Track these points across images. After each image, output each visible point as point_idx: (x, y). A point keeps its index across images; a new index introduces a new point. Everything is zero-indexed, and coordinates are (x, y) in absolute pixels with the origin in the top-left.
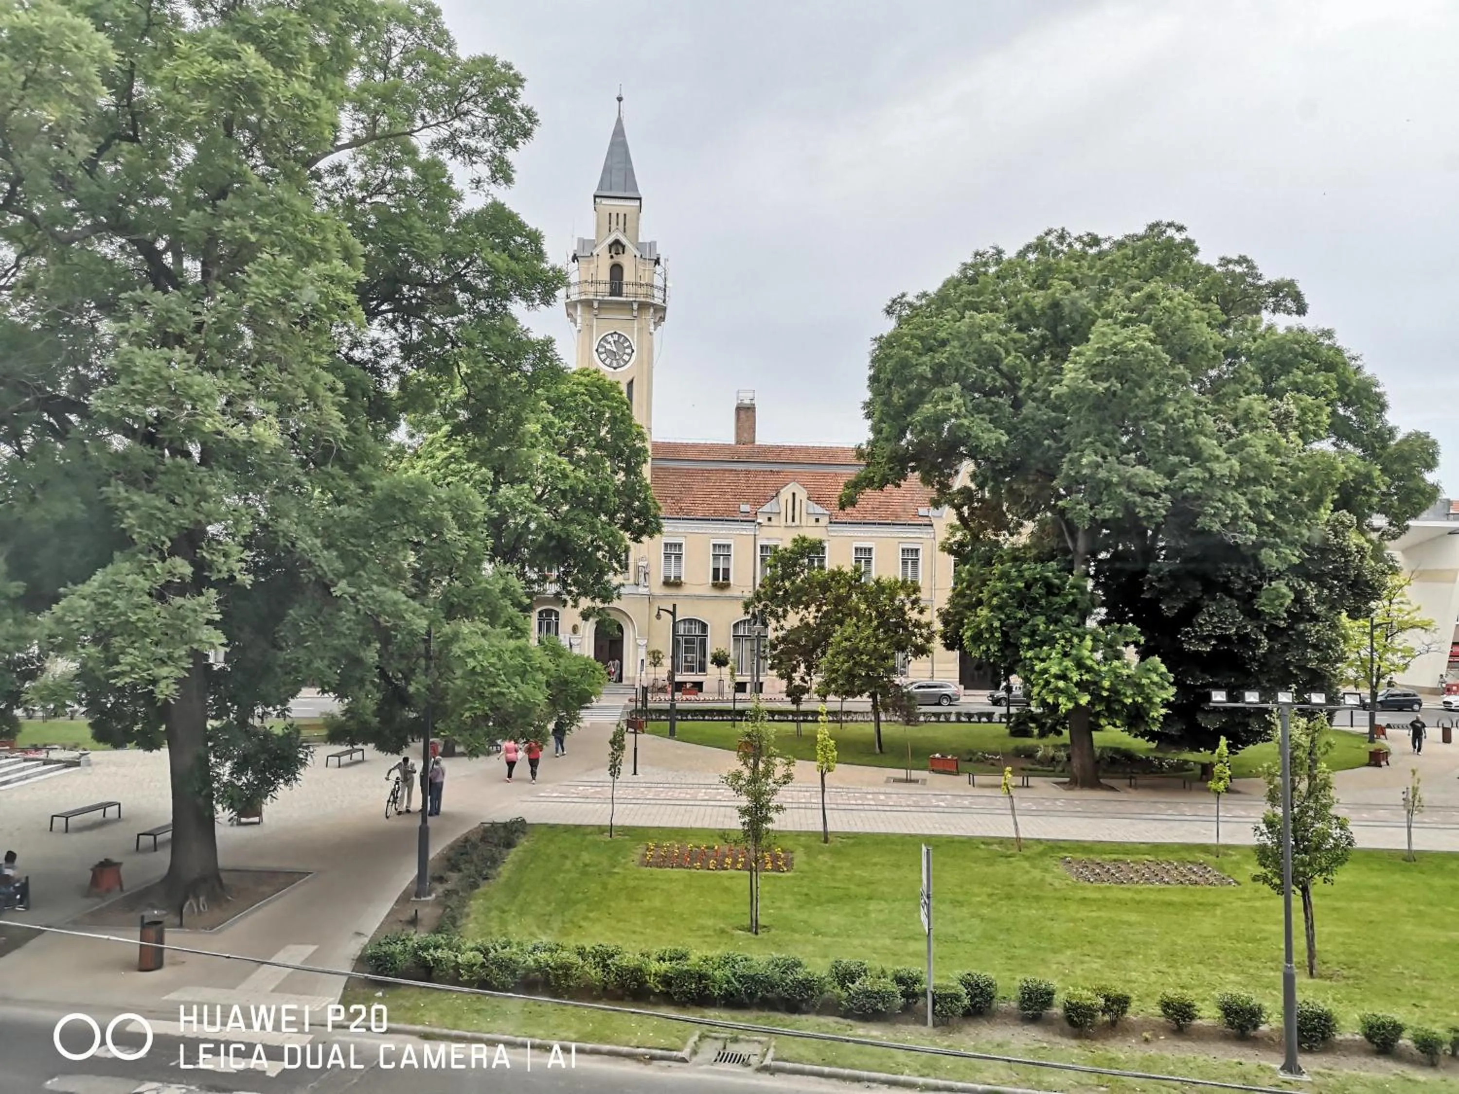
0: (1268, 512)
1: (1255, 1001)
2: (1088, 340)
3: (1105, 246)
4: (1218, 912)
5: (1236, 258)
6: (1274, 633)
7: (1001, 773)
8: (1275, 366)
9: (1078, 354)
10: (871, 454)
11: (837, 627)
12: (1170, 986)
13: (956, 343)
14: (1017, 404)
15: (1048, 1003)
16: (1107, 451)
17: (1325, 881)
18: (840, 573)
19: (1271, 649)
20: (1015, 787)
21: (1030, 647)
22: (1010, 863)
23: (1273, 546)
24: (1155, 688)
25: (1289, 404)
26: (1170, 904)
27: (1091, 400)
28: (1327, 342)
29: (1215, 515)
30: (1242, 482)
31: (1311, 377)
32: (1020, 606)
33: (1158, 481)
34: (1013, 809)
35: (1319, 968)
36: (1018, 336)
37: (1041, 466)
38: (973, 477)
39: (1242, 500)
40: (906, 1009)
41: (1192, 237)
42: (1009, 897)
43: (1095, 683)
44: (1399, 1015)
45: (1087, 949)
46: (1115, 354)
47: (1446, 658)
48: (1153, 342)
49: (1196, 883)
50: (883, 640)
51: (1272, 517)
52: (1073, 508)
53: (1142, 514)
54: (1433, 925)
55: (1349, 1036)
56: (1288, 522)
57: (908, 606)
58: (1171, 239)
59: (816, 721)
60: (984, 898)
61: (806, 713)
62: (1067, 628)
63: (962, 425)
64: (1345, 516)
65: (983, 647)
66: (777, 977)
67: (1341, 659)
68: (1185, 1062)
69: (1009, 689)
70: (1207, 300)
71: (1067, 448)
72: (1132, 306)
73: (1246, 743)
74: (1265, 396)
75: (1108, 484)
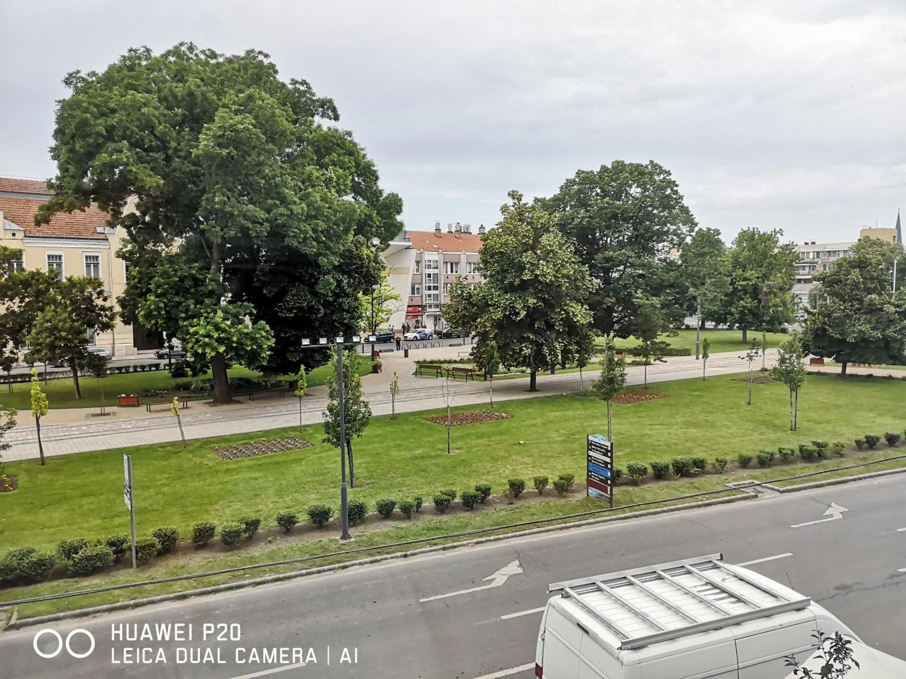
0: (322, 236)
1: (327, 506)
2: (214, 121)
3: (221, 60)
4: (303, 463)
5: (300, 80)
6: (327, 304)
7: (171, 401)
8: (323, 150)
9: (209, 129)
10: (60, 187)
11: (39, 313)
12: (280, 509)
13: (123, 112)
14: (168, 159)
15: (212, 535)
16: (229, 194)
17: (358, 436)
18: (38, 273)
19: (325, 314)
20: (181, 409)
21: (185, 319)
22: (180, 456)
23: (325, 255)
24: (263, 339)
25: (331, 173)
26: (278, 463)
27: (218, 160)
28: (349, 139)
29: (294, 237)
30: (309, 217)
31: (341, 158)
32: (177, 294)
33: (262, 215)
34: (180, 423)
35: (355, 482)
36: (166, 112)
37: (186, 202)
38: (138, 206)
39: (309, 228)
40: (117, 561)
41: (274, 62)
42: (180, 478)
43: (228, 339)
44: (393, 497)
45: (232, 498)
46: (232, 131)
47: (405, 314)
48: (255, 127)
49: (291, 449)
50: (77, 321)
51: (324, 239)
52: (210, 230)
53: (253, 235)
54: (405, 450)
55: (371, 513)
56: (332, 241)
57: (95, 296)
58: (261, 61)
59: (30, 381)
60: (164, 481)
61: (15, 377)
62: (208, 306)
63: (131, 171)
64: (361, 238)
65: (153, 322)
66: (15, 564)
67: (360, 317)
68: (292, 548)
69: (171, 348)
70: (284, 105)
71: (204, 191)
72: (240, 102)
73: (313, 368)
74: (318, 167)
75: (232, 215)
